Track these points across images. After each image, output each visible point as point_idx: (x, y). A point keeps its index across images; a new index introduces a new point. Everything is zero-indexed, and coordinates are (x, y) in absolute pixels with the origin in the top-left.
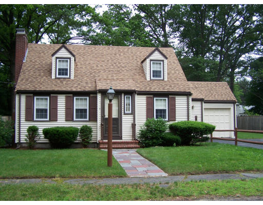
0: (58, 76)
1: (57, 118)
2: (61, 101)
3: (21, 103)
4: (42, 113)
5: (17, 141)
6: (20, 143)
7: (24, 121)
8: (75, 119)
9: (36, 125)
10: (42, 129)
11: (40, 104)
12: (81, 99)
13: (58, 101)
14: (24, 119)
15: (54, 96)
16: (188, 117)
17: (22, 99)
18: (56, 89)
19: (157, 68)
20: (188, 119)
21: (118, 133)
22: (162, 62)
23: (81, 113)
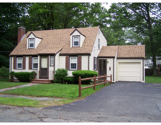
1: (25, 68)
2: (27, 59)
8: (33, 68)
11: (20, 61)
15: (24, 57)
16: (89, 68)
17: (12, 59)
19: (76, 40)
21: (47, 76)
22: (79, 37)
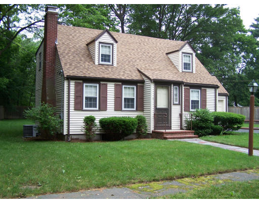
0: (101, 62)
1: (106, 108)
2: (111, 88)
3: (69, 90)
4: (91, 101)
5: (65, 133)
6: (68, 135)
7: (73, 110)
8: (123, 109)
9: (92, 115)
10: (99, 120)
11: (90, 91)
12: (129, 88)
13: (108, 90)
14: (73, 108)
15: (104, 84)
17: (71, 86)
18: (106, 76)
20: (216, 110)
21: (168, 124)
22: (191, 56)
23: (129, 102)
